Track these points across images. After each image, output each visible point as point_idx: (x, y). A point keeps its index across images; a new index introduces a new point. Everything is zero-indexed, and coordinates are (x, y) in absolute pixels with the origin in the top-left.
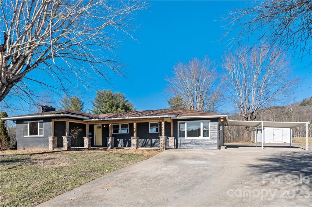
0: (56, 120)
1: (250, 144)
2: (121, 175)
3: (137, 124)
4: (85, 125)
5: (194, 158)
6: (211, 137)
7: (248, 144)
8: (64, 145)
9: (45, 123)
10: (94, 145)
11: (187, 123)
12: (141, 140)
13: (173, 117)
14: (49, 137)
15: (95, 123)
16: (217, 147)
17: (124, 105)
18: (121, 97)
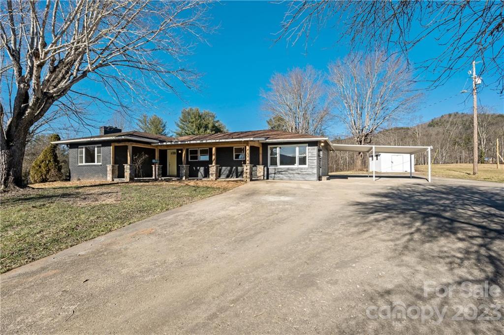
0: (117, 144)
1: (364, 173)
2: (171, 217)
3: (217, 149)
4: (154, 150)
5: (280, 193)
6: (309, 165)
7: (361, 173)
8: (125, 175)
9: (103, 148)
10: (168, 174)
11: (280, 148)
12: (226, 169)
13: (262, 140)
14: (108, 165)
15: (169, 148)
16: (316, 178)
17: (214, 126)
18: (211, 116)
